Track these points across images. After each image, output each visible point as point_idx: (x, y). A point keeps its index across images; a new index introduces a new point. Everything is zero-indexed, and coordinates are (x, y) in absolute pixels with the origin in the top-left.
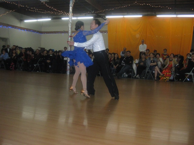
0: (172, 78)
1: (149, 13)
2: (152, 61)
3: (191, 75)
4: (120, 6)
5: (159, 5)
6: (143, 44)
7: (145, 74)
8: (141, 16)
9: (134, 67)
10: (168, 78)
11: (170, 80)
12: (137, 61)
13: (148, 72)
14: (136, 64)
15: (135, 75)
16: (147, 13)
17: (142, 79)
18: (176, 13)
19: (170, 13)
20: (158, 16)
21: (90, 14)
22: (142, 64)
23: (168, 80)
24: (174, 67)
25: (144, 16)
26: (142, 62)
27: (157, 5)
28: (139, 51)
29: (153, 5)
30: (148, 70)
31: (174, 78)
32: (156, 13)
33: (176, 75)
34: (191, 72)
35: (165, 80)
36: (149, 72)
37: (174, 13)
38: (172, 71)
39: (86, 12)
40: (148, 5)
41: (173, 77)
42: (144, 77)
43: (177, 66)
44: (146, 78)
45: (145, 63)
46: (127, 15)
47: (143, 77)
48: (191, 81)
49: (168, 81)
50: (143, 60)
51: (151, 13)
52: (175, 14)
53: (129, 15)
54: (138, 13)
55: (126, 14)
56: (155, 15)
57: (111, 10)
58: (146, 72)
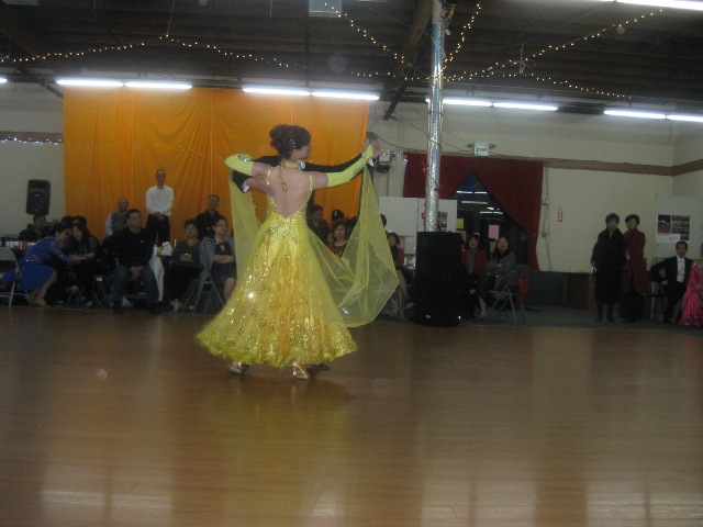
1: (217, 78)
4: (109, 46)
5: (247, 52)
6: (161, 186)
7: (196, 292)
8: (188, 86)
9: (157, 266)
12: (167, 249)
13: (205, 286)
14: (165, 260)
16: (211, 78)
17: (187, 310)
18: (311, 83)
19: (289, 82)
20: (248, 90)
22: (186, 257)
25: (199, 86)
26: (188, 249)
29: (229, 51)
30: (207, 280)
32: (243, 79)
36: (210, 286)
37: (304, 83)
40: (211, 49)
42: (193, 304)
44: (201, 308)
46: (139, 78)
47: (188, 305)
50: (192, 243)
51: (225, 78)
52: (307, 87)
53: (146, 78)
54: (178, 76)
55: (136, 74)
56: (236, 86)
57: (74, 54)
58: (201, 286)
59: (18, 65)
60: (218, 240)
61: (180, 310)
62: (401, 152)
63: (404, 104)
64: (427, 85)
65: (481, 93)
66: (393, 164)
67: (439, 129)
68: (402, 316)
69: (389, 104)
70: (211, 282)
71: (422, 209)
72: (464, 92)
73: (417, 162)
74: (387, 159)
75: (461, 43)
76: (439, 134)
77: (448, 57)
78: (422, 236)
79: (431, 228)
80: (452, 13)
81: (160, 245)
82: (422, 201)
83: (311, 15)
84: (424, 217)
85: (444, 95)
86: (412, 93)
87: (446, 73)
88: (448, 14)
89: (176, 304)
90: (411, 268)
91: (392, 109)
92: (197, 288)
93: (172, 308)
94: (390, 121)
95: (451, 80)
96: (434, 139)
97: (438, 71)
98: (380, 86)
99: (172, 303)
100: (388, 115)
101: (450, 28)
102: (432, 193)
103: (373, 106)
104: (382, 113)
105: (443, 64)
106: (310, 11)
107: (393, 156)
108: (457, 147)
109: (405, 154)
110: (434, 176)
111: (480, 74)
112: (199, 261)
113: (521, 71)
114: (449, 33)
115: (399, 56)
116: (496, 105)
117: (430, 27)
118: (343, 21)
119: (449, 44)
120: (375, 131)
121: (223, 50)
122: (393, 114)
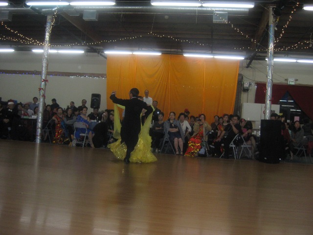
0: (202, 151)
1: (172, 50)
2: (173, 125)
3: (232, 147)
4: (127, 37)
5: (185, 39)
7: (162, 143)
11: (200, 156)
13: (166, 141)
16: (169, 50)
18: (214, 52)
19: (204, 51)
20: (186, 55)
21: (78, 45)
23: (196, 155)
24: (207, 135)
25: (164, 54)
26: (159, 125)
27: (183, 39)
29: (177, 38)
30: (167, 139)
31: (205, 152)
32: (184, 51)
33: (210, 147)
34: (232, 143)
36: (168, 141)
37: (210, 52)
39: (72, 43)
40: (170, 38)
41: (205, 150)
43: (210, 133)
44: (163, 151)
46: (139, 50)
49: (197, 157)
50: (160, 122)
51: (176, 50)
52: (212, 54)
53: (142, 51)
54: (155, 49)
55: (137, 49)
56: (182, 53)
57: (112, 41)
58: (164, 142)
59: (89, 46)
60: (171, 122)
62: (254, 82)
63: (256, 61)
64: (266, 52)
65: (291, 56)
66: (250, 88)
67: (272, 73)
68: (253, 158)
69: (249, 61)
71: (263, 109)
72: (283, 56)
73: (261, 87)
74: (248, 86)
75: (282, 34)
76: (272, 75)
77: (276, 40)
78: (263, 122)
79: (268, 117)
80: (278, 20)
82: (264, 105)
83: (214, 22)
84: (265, 113)
85: (274, 57)
86: (259, 56)
87: (275, 47)
88: (276, 20)
90: (258, 136)
91: (250, 63)
94: (249, 68)
95: (277, 50)
96: (270, 77)
97: (271, 46)
98: (244, 53)
100: (248, 66)
101: (277, 27)
102: (268, 102)
103: (241, 62)
104: (245, 65)
105: (274, 43)
106: (214, 21)
107: (250, 84)
108: (280, 80)
109: (256, 83)
110: (269, 94)
111: (291, 47)
113: (311, 46)
114: (276, 29)
115: (254, 40)
116: (298, 61)
117: (268, 27)
118: (228, 25)
119: (277, 34)
120: (242, 73)
121: (175, 38)
122: (250, 66)
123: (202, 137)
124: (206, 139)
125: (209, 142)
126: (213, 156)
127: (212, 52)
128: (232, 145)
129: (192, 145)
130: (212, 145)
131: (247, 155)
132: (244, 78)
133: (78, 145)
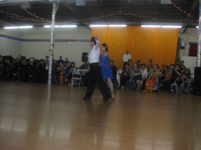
0: (155, 89)
2: (136, 71)
3: (175, 86)
4: (104, 15)
5: (143, 15)
6: (127, 54)
7: (129, 84)
8: (125, 26)
9: (118, 77)
10: (152, 89)
11: (154, 91)
12: (120, 71)
14: (120, 74)
15: (119, 86)
16: (132, 23)
17: (126, 89)
18: (161, 23)
19: (155, 23)
20: (142, 26)
21: (73, 22)
22: (125, 74)
23: (152, 91)
24: (158, 77)
25: (129, 26)
26: (126, 72)
27: (141, 15)
28: (123, 61)
29: (138, 15)
30: (132, 80)
31: (157, 89)
32: (141, 23)
33: (160, 86)
34: (175, 83)
35: (149, 90)
36: (133, 82)
37: (159, 23)
38: (155, 82)
39: (69, 21)
40: (133, 15)
41: (157, 87)
42: (128, 87)
43: (160, 76)
44: (130, 88)
45: (129, 73)
47: (126, 88)
48: (175, 92)
49: (152, 92)
50: (127, 70)
51: (136, 23)
52: (160, 24)
53: (114, 24)
54: (122, 23)
55: (111, 23)
56: (140, 25)
57: (95, 18)
58: (130, 82)
59: (80, 22)
60: (135, 69)
61: (124, 89)
63: (190, 29)
64: (197, 23)
66: (186, 46)
69: (184, 29)
70: (133, 81)
74: (184, 45)
78: (196, 68)
79: (199, 66)
81: (118, 70)
82: (195, 58)
83: (161, 4)
84: (197, 62)
86: (192, 25)
89: (123, 87)
90: (192, 78)
91: (185, 30)
92: (129, 83)
93: (122, 88)
94: (185, 34)
96: (200, 39)
97: (200, 18)
98: (181, 23)
99: (121, 87)
100: (184, 32)
102: (199, 55)
103: (180, 29)
104: (182, 31)
106: (161, 3)
107: (186, 44)
109: (189, 43)
110: (200, 50)
112: (130, 75)
115: (189, 14)
117: (198, 5)
118: (172, 5)
120: (180, 37)
121: (136, 15)
122: (186, 32)
123: (155, 79)
124: (157, 80)
125: (160, 83)
126: (162, 91)
127: (160, 23)
128: (175, 84)
129: (148, 85)
130: (162, 84)
131: (185, 91)
132: (181, 40)
133: (74, 85)
